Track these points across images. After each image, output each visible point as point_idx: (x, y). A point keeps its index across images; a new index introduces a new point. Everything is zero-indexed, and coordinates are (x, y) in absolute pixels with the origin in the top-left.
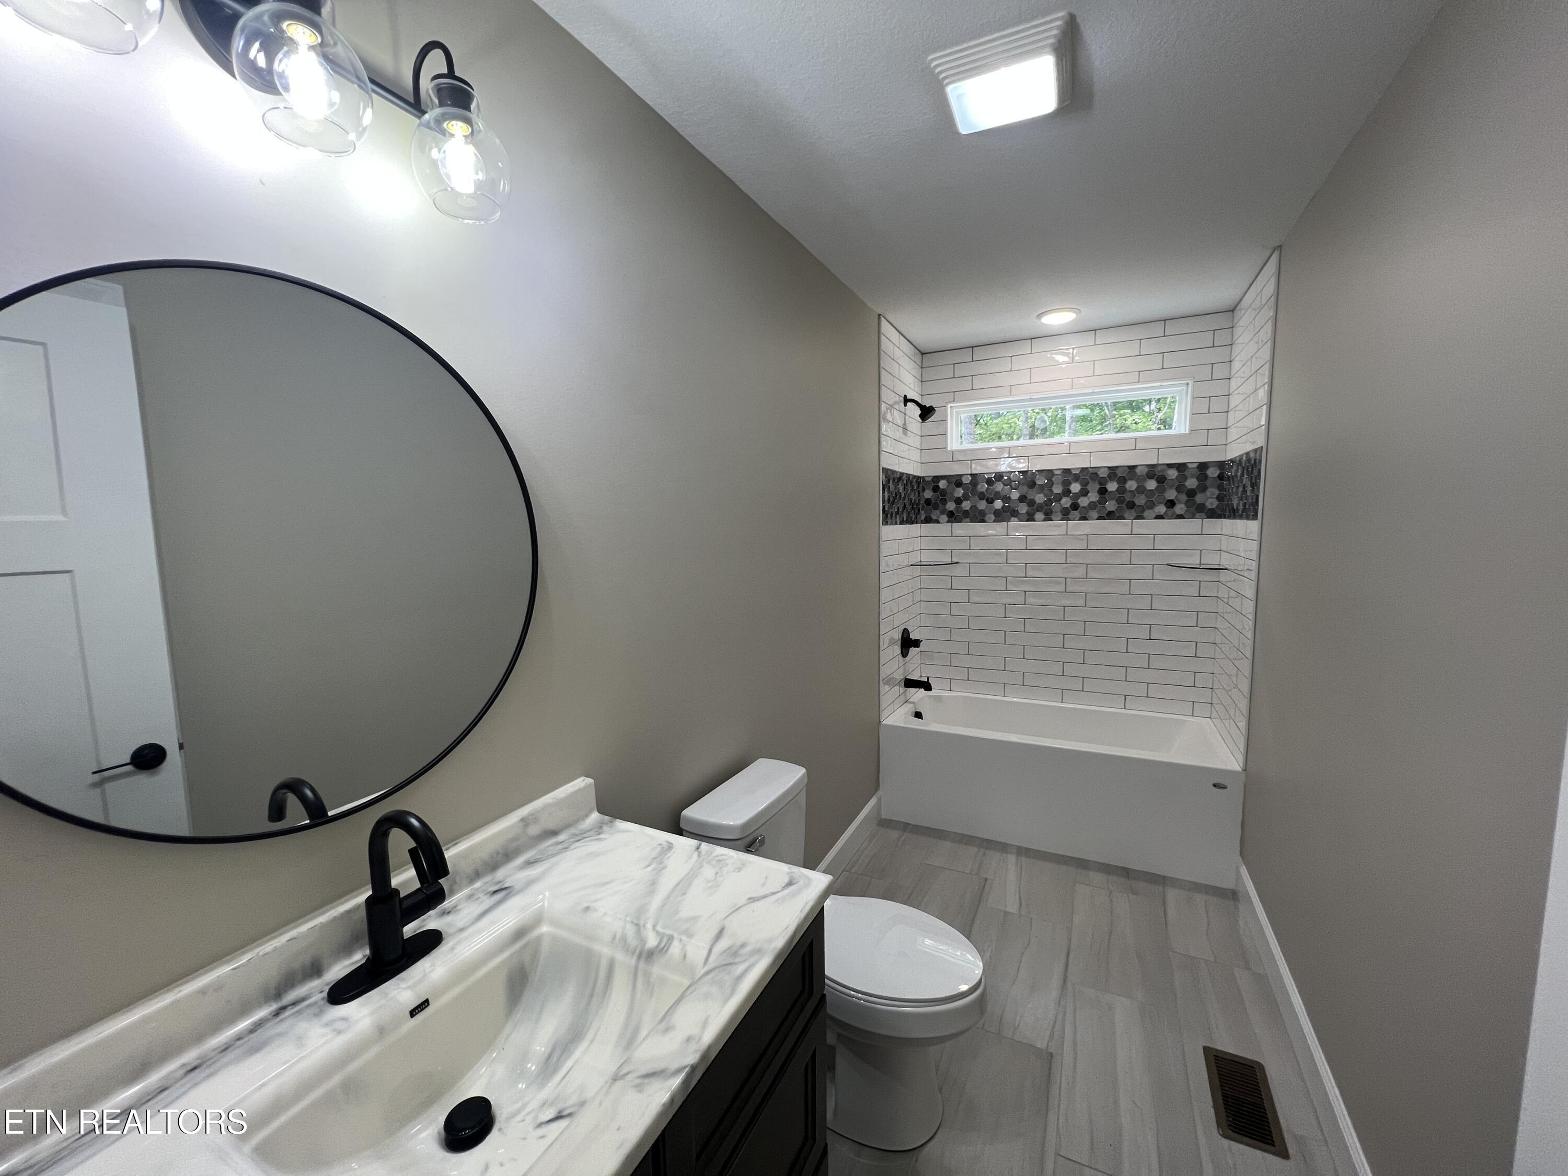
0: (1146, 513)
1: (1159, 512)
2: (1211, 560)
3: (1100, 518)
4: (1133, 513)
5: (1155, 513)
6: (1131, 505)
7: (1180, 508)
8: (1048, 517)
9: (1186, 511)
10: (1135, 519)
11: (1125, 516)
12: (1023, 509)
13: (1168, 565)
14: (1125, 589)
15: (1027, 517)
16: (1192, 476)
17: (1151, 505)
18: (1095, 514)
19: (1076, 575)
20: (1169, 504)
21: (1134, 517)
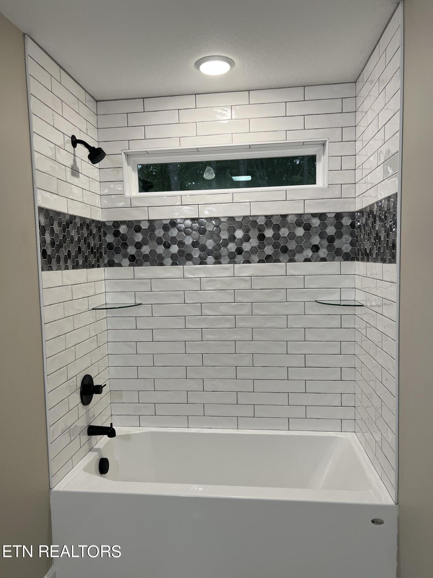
0: (297, 257)
1: (307, 256)
2: (348, 297)
3: (260, 261)
4: (286, 256)
5: (304, 256)
6: (285, 250)
7: (323, 252)
8: (218, 261)
9: (328, 255)
10: (288, 262)
11: (281, 259)
12: (196, 253)
13: (316, 301)
14: (283, 324)
15: (199, 261)
16: (331, 225)
17: (300, 250)
18: (256, 258)
19: (242, 312)
20: (314, 248)
21: (288, 260)
